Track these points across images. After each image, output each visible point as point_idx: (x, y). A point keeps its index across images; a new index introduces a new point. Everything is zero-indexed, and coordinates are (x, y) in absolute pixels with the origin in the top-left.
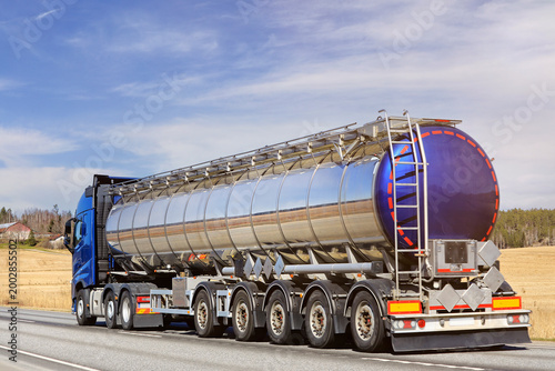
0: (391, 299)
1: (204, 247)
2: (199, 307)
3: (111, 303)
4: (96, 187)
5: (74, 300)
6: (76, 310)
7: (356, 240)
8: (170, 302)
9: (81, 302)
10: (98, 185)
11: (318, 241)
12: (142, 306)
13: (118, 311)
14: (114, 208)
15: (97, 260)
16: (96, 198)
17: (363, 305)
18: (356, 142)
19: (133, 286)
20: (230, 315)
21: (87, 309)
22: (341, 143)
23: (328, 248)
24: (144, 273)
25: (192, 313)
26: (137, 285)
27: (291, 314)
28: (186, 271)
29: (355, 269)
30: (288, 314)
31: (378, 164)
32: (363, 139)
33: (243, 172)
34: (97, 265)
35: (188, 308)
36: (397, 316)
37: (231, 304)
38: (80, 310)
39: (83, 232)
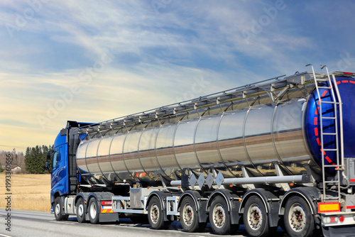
0: (319, 201)
1: (155, 167)
2: (152, 208)
3: (81, 206)
4: (69, 129)
5: (53, 204)
6: (54, 210)
7: (284, 160)
8: (127, 205)
9: (58, 205)
10: (70, 128)
11: (251, 161)
12: (105, 207)
13: (87, 211)
14: (82, 143)
15: (69, 177)
16: (69, 136)
17: (295, 206)
18: (285, 89)
19: (98, 194)
20: (178, 214)
21: (62, 209)
22: (272, 90)
23: (255, 166)
24: (105, 186)
25: (146, 212)
26: (100, 193)
27: (231, 213)
28: (138, 184)
29: (282, 180)
30: (228, 213)
31: (305, 104)
32: (292, 86)
33: (184, 115)
34: (69, 180)
35: (143, 209)
36: (327, 214)
37: (179, 206)
38: (57, 211)
39: (59, 159)
